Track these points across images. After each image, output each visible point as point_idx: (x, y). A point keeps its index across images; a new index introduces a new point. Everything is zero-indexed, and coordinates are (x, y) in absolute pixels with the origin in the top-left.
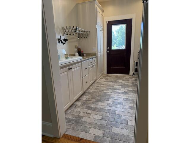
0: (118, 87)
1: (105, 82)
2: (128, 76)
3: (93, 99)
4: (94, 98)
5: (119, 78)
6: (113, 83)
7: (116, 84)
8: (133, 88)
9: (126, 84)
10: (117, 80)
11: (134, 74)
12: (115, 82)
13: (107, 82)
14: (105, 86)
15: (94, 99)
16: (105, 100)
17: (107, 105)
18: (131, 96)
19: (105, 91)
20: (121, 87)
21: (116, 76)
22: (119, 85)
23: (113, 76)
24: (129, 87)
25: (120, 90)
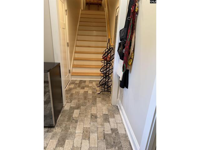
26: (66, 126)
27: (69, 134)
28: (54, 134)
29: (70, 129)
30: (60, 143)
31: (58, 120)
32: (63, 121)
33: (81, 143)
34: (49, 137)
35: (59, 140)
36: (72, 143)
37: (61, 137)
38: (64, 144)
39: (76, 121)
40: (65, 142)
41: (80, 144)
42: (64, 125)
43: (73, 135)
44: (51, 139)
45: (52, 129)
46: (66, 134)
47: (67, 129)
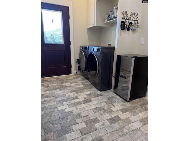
0: (72, 94)
1: (48, 92)
2: (71, 76)
3: (49, 135)
4: (51, 131)
5: (63, 81)
6: (60, 90)
7: (66, 91)
8: (89, 90)
9: (77, 87)
10: (62, 84)
11: (76, 73)
12: (61, 88)
13: (51, 92)
14: (52, 98)
15: (52, 134)
16: (71, 125)
17: (81, 133)
18: (96, 102)
19: (60, 108)
20: (76, 93)
21: (56, 79)
22: (71, 92)
23: (52, 80)
24: (84, 90)
25: (77, 98)
26: (135, 106)
27: (133, 112)
28: (124, 105)
29: (136, 109)
30: (123, 110)
31: (134, 100)
32: (137, 103)
33: (136, 121)
34: (120, 104)
35: (124, 109)
36: (129, 116)
37: (127, 109)
38: (125, 112)
39: (146, 109)
40: (126, 112)
41: (134, 121)
42: (135, 105)
43: (135, 113)
44: (121, 105)
45: (126, 102)
46: (131, 110)
47: (134, 108)
